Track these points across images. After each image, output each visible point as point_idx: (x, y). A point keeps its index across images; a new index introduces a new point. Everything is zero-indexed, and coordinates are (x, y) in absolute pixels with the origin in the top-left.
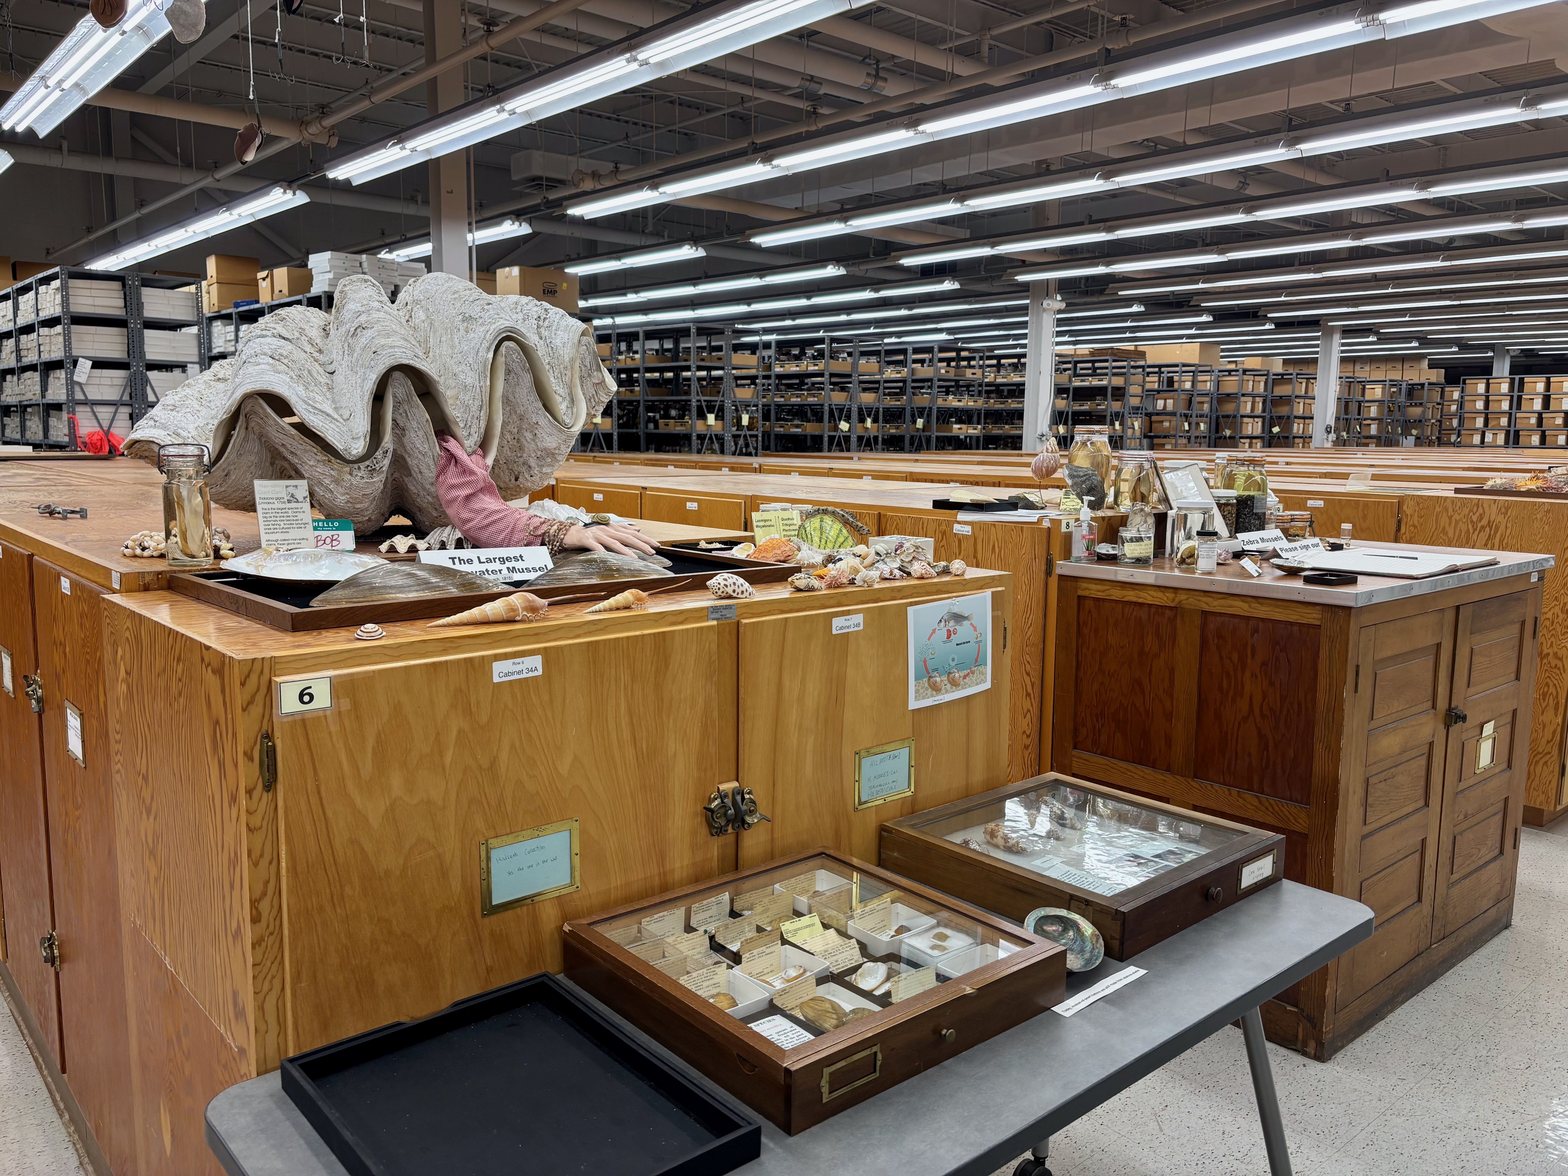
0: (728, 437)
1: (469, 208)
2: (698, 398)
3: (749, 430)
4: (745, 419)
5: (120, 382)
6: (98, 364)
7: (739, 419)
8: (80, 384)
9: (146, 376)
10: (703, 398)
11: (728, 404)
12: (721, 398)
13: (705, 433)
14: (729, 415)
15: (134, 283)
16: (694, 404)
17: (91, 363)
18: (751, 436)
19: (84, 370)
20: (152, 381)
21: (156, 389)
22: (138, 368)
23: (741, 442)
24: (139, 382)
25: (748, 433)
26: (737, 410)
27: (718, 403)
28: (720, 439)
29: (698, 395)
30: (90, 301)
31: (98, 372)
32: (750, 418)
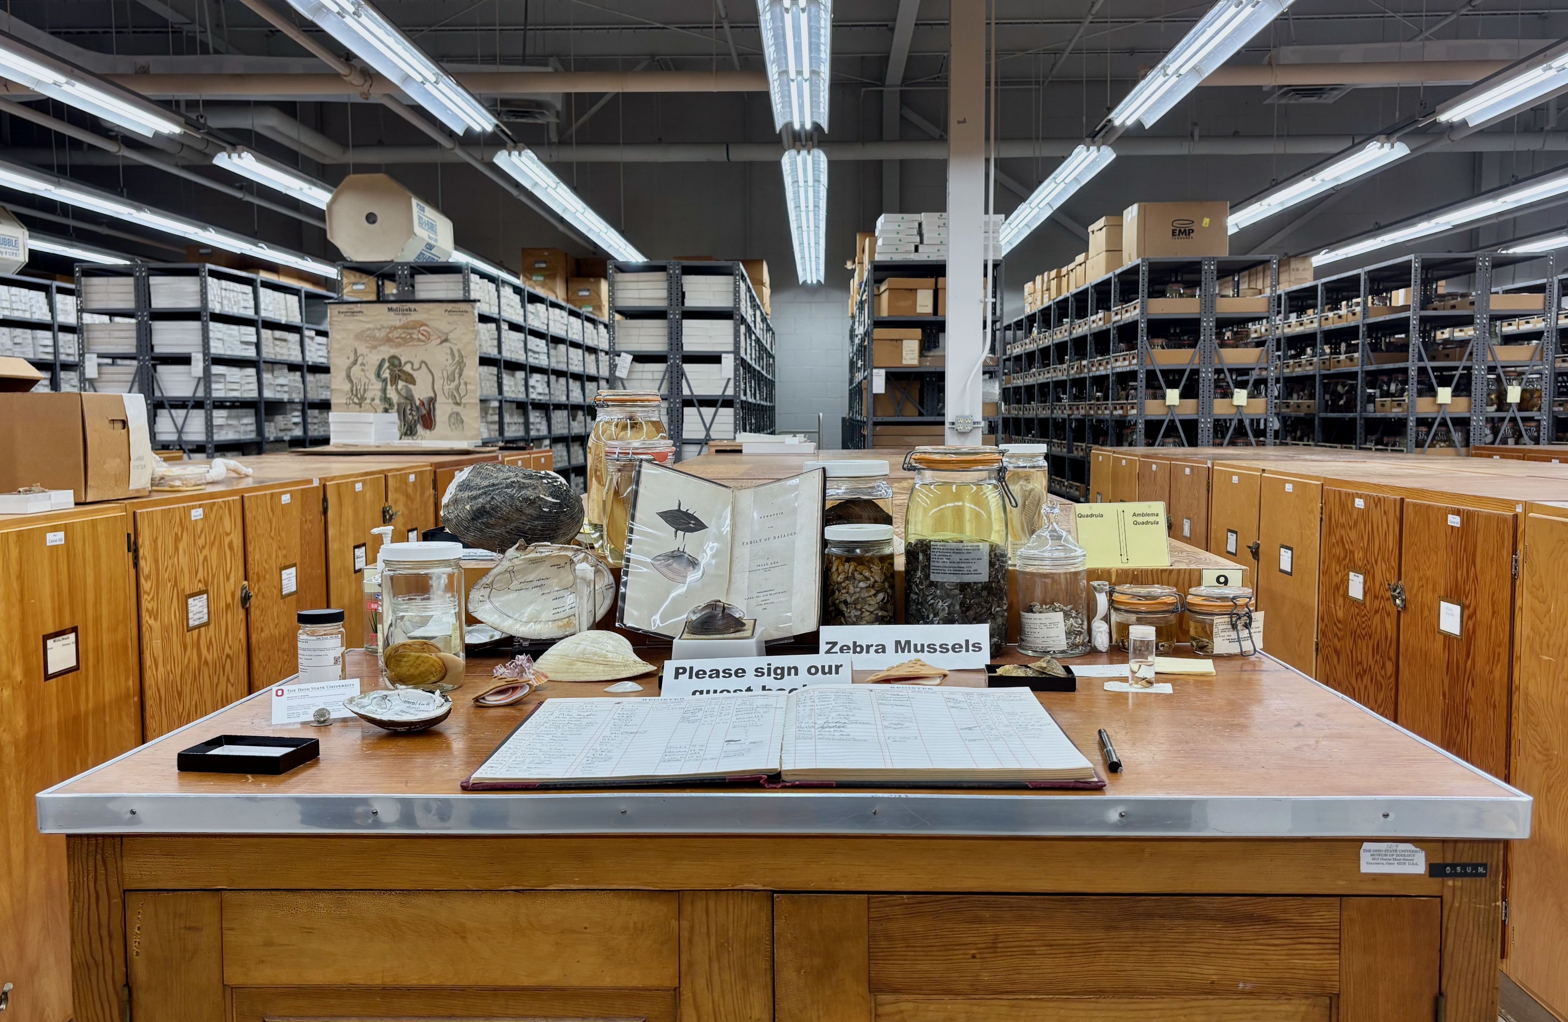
0: (1478, 421)
1: (987, 138)
2: (1421, 364)
3: (1519, 410)
4: (1514, 394)
5: (660, 376)
6: (640, 358)
7: (1502, 395)
8: (621, 379)
9: (682, 368)
10: (1429, 364)
11: (1479, 372)
12: (1464, 363)
13: (1434, 416)
14: (1478, 387)
15: (674, 272)
16: (1413, 373)
17: (631, 357)
18: (1524, 419)
19: (625, 365)
20: (687, 374)
21: (690, 382)
22: (675, 362)
23: (1505, 427)
24: (675, 375)
25: (1519, 415)
26: (1498, 380)
27: (1457, 373)
28: (1462, 423)
29: (1421, 359)
30: (635, 294)
31: (639, 366)
32: (1524, 391)
